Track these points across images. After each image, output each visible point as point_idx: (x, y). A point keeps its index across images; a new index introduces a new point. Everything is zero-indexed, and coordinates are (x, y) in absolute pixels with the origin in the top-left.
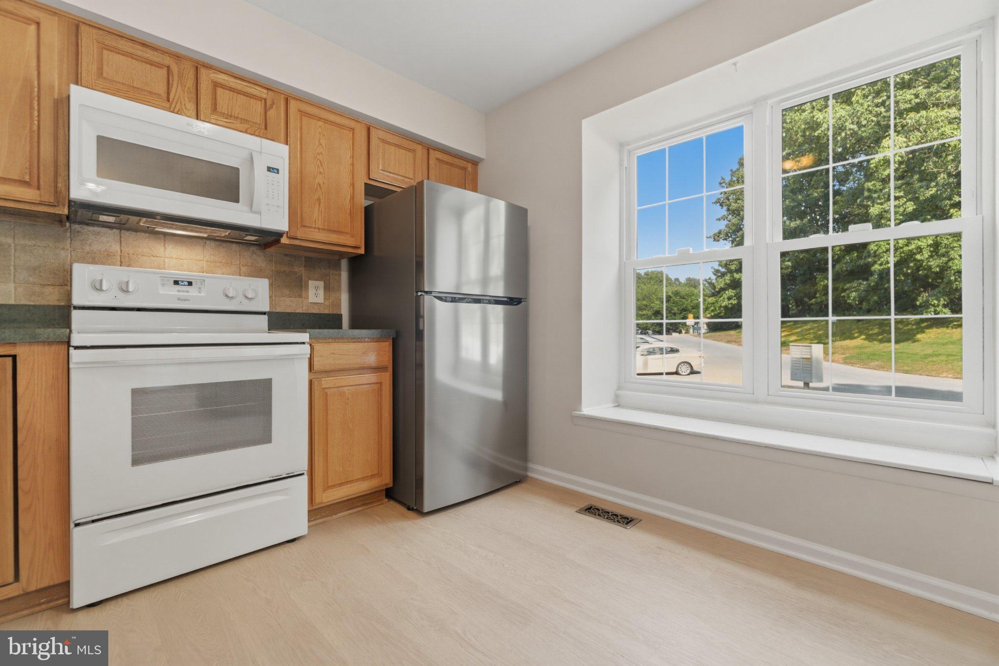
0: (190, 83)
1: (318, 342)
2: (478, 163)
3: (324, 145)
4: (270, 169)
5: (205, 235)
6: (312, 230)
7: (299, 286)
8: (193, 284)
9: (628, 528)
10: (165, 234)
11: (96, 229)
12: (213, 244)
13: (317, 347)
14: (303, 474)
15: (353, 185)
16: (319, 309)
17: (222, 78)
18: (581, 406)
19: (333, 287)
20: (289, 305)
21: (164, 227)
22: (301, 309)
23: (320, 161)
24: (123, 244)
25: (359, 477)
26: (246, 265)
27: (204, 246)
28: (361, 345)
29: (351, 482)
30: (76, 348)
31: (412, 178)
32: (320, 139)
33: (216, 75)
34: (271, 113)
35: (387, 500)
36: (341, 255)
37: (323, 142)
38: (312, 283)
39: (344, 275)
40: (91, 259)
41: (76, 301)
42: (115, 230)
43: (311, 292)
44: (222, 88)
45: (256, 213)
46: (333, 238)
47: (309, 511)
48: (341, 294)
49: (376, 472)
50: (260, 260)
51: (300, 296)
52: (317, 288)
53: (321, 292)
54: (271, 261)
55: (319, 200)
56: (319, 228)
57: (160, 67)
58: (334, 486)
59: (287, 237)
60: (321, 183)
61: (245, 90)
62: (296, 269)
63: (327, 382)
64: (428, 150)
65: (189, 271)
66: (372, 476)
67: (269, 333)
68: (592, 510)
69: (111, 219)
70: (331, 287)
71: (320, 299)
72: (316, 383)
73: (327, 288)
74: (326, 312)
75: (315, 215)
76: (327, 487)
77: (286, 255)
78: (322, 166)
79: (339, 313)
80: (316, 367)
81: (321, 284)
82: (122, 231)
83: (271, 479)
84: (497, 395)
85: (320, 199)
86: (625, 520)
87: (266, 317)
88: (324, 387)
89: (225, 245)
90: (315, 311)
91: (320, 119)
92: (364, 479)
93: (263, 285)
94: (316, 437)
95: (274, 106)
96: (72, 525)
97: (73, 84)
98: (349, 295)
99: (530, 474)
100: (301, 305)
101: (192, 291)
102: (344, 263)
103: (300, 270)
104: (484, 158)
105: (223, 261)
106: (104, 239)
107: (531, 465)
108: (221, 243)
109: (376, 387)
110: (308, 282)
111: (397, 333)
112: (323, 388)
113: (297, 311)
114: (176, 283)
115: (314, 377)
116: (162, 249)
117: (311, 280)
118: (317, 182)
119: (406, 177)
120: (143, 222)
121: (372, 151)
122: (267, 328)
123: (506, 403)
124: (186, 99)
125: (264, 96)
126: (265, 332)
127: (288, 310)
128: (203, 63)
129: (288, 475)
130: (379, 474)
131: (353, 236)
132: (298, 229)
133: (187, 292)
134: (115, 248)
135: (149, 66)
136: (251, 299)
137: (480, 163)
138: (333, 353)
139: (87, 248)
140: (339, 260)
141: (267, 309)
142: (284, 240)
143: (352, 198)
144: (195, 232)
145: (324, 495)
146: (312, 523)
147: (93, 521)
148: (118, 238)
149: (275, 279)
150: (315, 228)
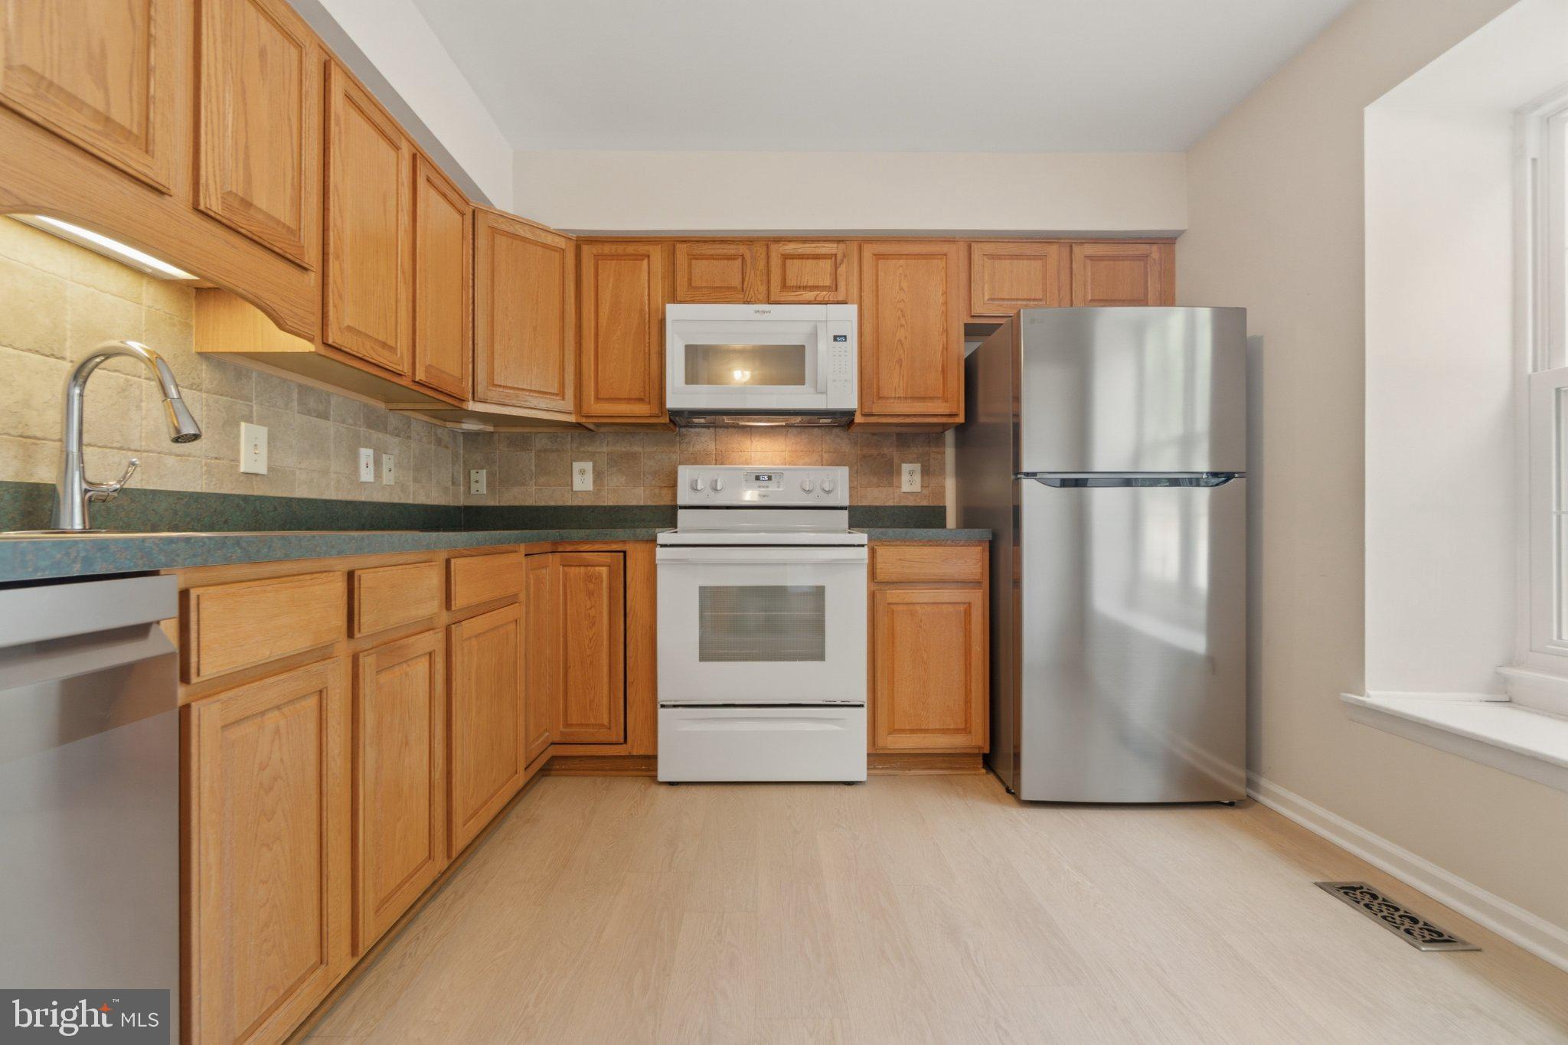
0: (762, 264)
1: (883, 545)
2: (1176, 238)
3: (906, 289)
4: (835, 338)
5: (784, 424)
6: (892, 401)
7: (888, 472)
8: (773, 478)
9: (1423, 949)
10: (751, 427)
11: (697, 430)
12: (794, 431)
13: (881, 551)
14: (862, 706)
15: (946, 331)
16: (915, 500)
17: (790, 248)
18: (1364, 685)
19: (934, 470)
20: (877, 496)
21: (749, 421)
22: (891, 501)
23: (902, 311)
24: (717, 442)
25: (937, 727)
26: (829, 452)
27: (786, 435)
28: (940, 549)
29: (926, 731)
30: (662, 546)
31: (1041, 297)
32: (900, 283)
33: (786, 247)
34: (842, 269)
35: (984, 771)
36: (945, 427)
37: (905, 285)
38: (906, 467)
39: (950, 453)
40: (695, 460)
41: (680, 502)
42: (711, 429)
43: (905, 477)
44: (790, 258)
45: (822, 393)
46: (919, 407)
47: (869, 755)
48: (944, 479)
49: (962, 726)
50: (842, 442)
51: (891, 485)
52: (911, 473)
53: (917, 478)
54: (856, 443)
55: (900, 362)
56: (899, 398)
57: (734, 259)
58: (902, 731)
59: (863, 415)
60: (903, 339)
61: (813, 252)
62: (885, 451)
63: (894, 595)
64: (1071, 246)
65: (772, 464)
66: (957, 731)
67: (850, 533)
68: (1353, 893)
69: (702, 421)
70: (931, 469)
71: (916, 487)
72: (878, 596)
73: (926, 472)
74: (924, 503)
75: (894, 382)
76: (893, 731)
77: (874, 434)
78: (903, 316)
79: (941, 505)
80: (880, 577)
81: (917, 467)
82: (717, 430)
83: (825, 703)
84: (1197, 643)
85: (901, 360)
86: (1436, 937)
87: (846, 513)
88: (890, 601)
89: (806, 430)
90: (911, 502)
91: (899, 256)
92: (944, 731)
93: (842, 474)
94: (879, 663)
95: (845, 260)
96: (659, 706)
97: (669, 303)
98: (957, 479)
99: (1261, 798)
100: (892, 496)
101: (772, 487)
102: (950, 436)
103: (890, 451)
104: (1186, 228)
105: (806, 449)
106: (703, 439)
107: (1264, 782)
108: (802, 429)
109: (962, 608)
110: (901, 467)
111: (994, 535)
112: (889, 604)
113: (887, 504)
114: (757, 478)
115: (875, 588)
116: (749, 442)
117: (904, 463)
118: (897, 339)
119: (1029, 300)
120: (727, 420)
121: (975, 276)
122: (847, 526)
123: (1212, 661)
124: (759, 283)
125: (834, 251)
126: (843, 531)
127: (877, 503)
128: (774, 238)
129: (843, 703)
130: (966, 730)
131: (946, 401)
132: (873, 402)
133: (767, 487)
134: (712, 446)
135: (726, 261)
136: (828, 492)
137: (1178, 239)
138: (901, 559)
139: (691, 449)
140: (943, 432)
141: (846, 503)
142: (858, 419)
143: (946, 348)
144: (771, 422)
145: (888, 738)
146: (872, 772)
147: (675, 706)
148: (713, 437)
149: (861, 465)
150: (895, 398)
